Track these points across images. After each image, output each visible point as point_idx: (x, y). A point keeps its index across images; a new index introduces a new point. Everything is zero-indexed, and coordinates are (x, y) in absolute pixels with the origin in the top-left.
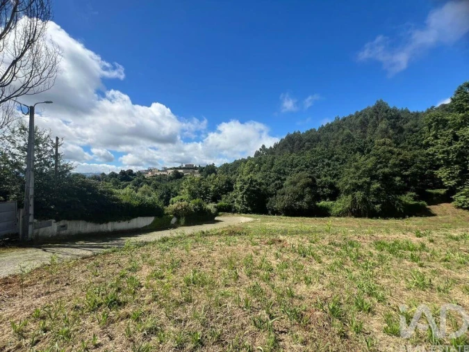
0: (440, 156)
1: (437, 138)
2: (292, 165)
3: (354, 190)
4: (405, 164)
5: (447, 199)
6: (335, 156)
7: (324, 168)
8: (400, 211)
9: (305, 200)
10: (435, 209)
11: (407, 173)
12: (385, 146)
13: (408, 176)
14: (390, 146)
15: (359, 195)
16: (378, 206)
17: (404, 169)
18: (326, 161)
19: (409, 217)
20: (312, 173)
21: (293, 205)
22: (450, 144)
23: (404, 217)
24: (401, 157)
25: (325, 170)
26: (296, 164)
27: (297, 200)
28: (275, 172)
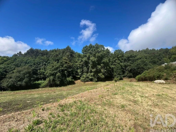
0: (78, 66)
1: (78, 60)
2: (26, 63)
3: (50, 76)
4: (70, 67)
5: (79, 79)
6: (49, 61)
7: (43, 66)
8: (66, 83)
9: (24, 81)
10: (76, 82)
11: (70, 70)
12: (65, 60)
13: (70, 71)
14: (67, 60)
15: (52, 78)
16: (59, 82)
17: (70, 69)
18: (45, 63)
19: (68, 85)
20: (36, 67)
21: (16, 84)
22: (81, 62)
23: (66, 86)
24: (69, 65)
25: (43, 67)
26: (28, 62)
27: (19, 81)
28: (14, 65)
